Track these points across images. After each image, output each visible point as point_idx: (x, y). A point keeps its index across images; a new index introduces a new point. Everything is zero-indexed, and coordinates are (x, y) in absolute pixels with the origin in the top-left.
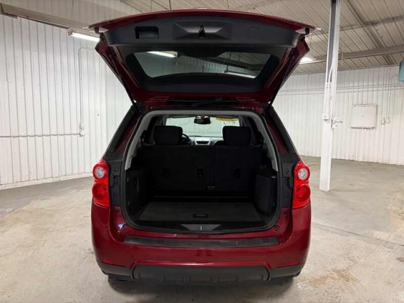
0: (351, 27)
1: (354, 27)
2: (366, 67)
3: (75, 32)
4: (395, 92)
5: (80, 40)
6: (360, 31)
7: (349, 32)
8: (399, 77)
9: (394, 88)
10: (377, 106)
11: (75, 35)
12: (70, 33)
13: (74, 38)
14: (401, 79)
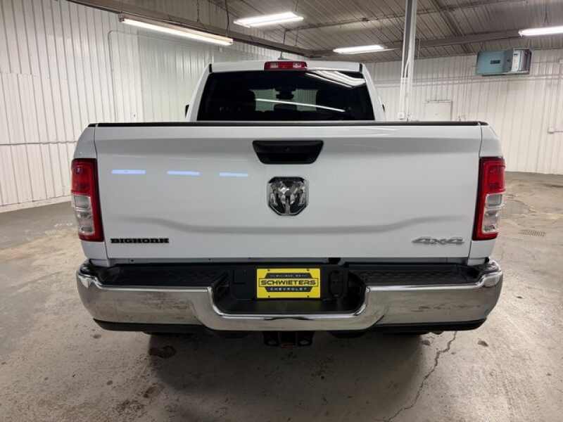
0: (427, 11)
1: (430, 11)
2: (441, 56)
3: (127, 19)
4: (471, 86)
6: (436, 16)
7: (425, 17)
8: (476, 70)
9: (470, 81)
10: (452, 102)
14: (478, 72)
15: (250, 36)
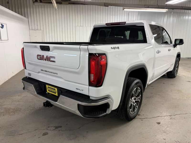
3: (125, 9)
5: (127, 11)
11: (125, 10)
12: (123, 9)
13: (124, 11)
15: (182, 7)
